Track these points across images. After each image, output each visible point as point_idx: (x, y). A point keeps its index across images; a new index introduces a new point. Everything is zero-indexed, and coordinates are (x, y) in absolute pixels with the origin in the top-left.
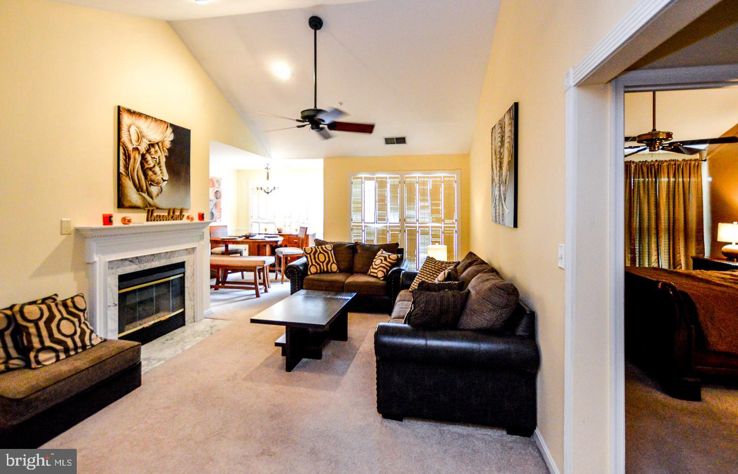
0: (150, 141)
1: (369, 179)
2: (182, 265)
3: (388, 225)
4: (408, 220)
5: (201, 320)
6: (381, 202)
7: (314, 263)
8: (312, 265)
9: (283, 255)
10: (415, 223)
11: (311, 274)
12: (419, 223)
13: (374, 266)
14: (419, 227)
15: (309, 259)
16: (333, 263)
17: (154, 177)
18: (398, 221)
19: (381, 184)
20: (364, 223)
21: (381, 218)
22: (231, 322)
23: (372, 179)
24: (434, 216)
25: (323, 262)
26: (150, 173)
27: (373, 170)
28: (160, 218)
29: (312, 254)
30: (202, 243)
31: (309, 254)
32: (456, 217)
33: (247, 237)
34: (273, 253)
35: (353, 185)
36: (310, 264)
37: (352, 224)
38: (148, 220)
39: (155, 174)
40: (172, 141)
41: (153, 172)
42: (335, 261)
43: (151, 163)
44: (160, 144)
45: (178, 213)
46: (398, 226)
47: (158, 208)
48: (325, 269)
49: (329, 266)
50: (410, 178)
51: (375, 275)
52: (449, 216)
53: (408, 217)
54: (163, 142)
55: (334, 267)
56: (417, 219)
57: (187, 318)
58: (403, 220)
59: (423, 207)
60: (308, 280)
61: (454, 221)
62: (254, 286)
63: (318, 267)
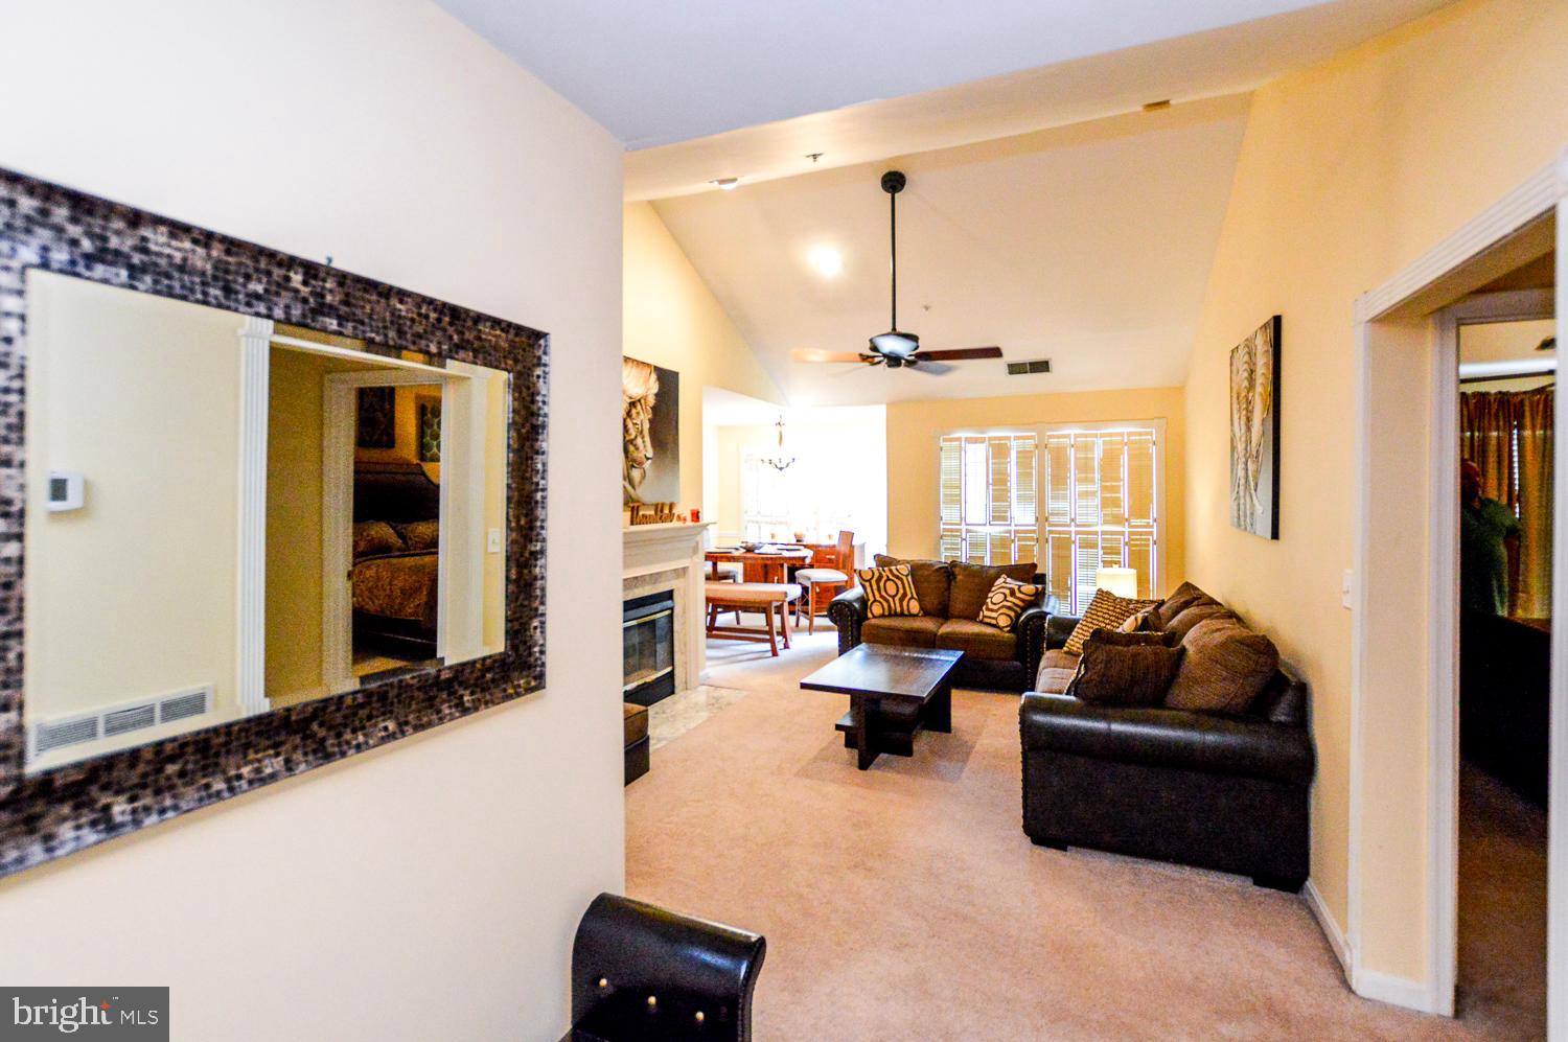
0: (631, 398)
1: (975, 441)
2: (669, 595)
3: (1013, 528)
4: (1051, 519)
5: (695, 688)
6: (998, 484)
7: (878, 598)
8: (875, 601)
9: (812, 583)
10: (1069, 526)
11: (874, 617)
12: (1076, 526)
13: (991, 606)
14: (1077, 533)
15: (869, 590)
16: (912, 598)
17: (635, 454)
18: (1032, 520)
19: (999, 451)
20: (967, 525)
21: (999, 516)
22: (745, 693)
23: (982, 441)
24: (1108, 511)
25: (893, 597)
26: (631, 448)
27: (982, 424)
28: (646, 520)
29: (873, 582)
30: (696, 559)
31: (869, 581)
32: (1154, 513)
33: (749, 550)
34: (792, 579)
35: (943, 454)
36: (872, 599)
37: (942, 527)
38: (632, 523)
39: (637, 449)
40: (656, 395)
41: (635, 446)
42: (915, 596)
43: (633, 432)
44: (642, 401)
45: (666, 511)
46: (1034, 531)
47: (644, 504)
48: (898, 610)
49: (905, 603)
50: (1058, 437)
51: (994, 622)
52: (1140, 510)
53: (1052, 514)
54: (645, 398)
55: (915, 607)
56: (1073, 517)
57: (677, 683)
58: (1042, 519)
59: (1085, 494)
60: (870, 625)
61: (1151, 521)
62: (768, 637)
63: (885, 605)
